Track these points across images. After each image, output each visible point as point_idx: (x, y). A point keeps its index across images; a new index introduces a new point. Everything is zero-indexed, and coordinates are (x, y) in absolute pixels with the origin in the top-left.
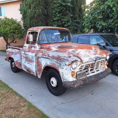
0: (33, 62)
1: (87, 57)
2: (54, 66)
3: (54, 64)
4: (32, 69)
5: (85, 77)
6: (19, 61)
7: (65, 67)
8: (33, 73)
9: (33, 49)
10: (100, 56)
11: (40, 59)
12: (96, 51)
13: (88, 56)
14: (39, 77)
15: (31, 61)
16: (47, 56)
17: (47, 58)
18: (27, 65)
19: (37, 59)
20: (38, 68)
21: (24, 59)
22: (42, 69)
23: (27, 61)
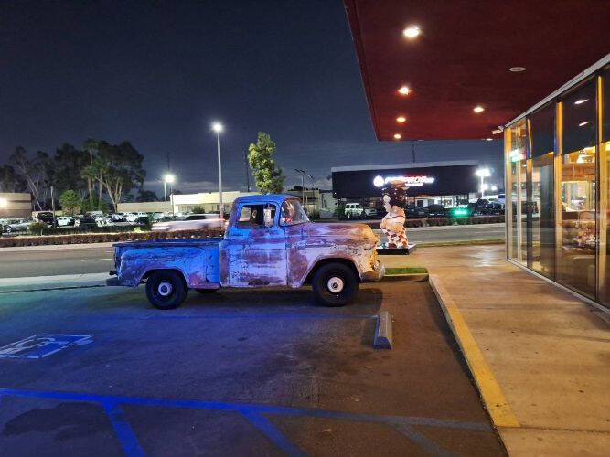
0: (280, 259)
2: (341, 256)
3: (341, 252)
4: (274, 276)
6: (198, 274)
7: (364, 252)
8: (280, 281)
9: (268, 236)
11: (301, 252)
14: (294, 287)
15: (271, 259)
16: (322, 243)
17: (325, 246)
18: (256, 271)
19: (292, 252)
20: (295, 269)
21: (242, 261)
22: (309, 267)
23: (252, 262)
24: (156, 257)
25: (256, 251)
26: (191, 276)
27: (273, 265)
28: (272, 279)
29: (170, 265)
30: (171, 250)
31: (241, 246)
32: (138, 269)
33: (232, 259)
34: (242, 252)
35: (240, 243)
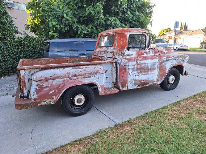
0: (154, 69)
2: (179, 64)
8: (154, 81)
11: (164, 64)
14: (158, 83)
15: (150, 69)
16: (173, 58)
18: (143, 77)
19: (160, 64)
20: (160, 73)
21: (136, 72)
22: (167, 72)
23: (141, 72)
24: (75, 76)
25: (143, 65)
26: (102, 87)
27: (151, 73)
28: (150, 81)
29: (87, 81)
30: (84, 68)
31: (135, 63)
32: (57, 88)
33: (130, 71)
34: (136, 66)
35: (134, 61)
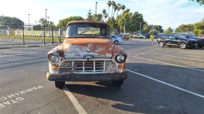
1: (74, 53)
5: (69, 73)
10: (96, 54)
12: (94, 49)
13: (76, 52)
